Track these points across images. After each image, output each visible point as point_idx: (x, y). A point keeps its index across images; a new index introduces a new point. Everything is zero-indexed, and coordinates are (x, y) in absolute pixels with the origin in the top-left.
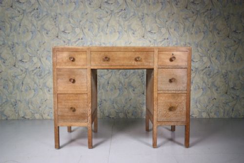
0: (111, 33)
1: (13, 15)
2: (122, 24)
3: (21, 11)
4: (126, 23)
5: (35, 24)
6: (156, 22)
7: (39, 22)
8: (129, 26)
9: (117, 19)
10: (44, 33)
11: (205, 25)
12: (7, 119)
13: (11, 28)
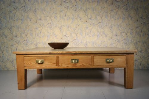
0: (67, 19)
1: (11, 10)
2: (74, 14)
3: (16, 8)
4: (77, 13)
5: (23, 15)
6: (94, 13)
7: (26, 14)
8: (78, 15)
9: (71, 11)
10: (29, 20)
11: (124, 14)
12: (8, 70)
13: (10, 17)
